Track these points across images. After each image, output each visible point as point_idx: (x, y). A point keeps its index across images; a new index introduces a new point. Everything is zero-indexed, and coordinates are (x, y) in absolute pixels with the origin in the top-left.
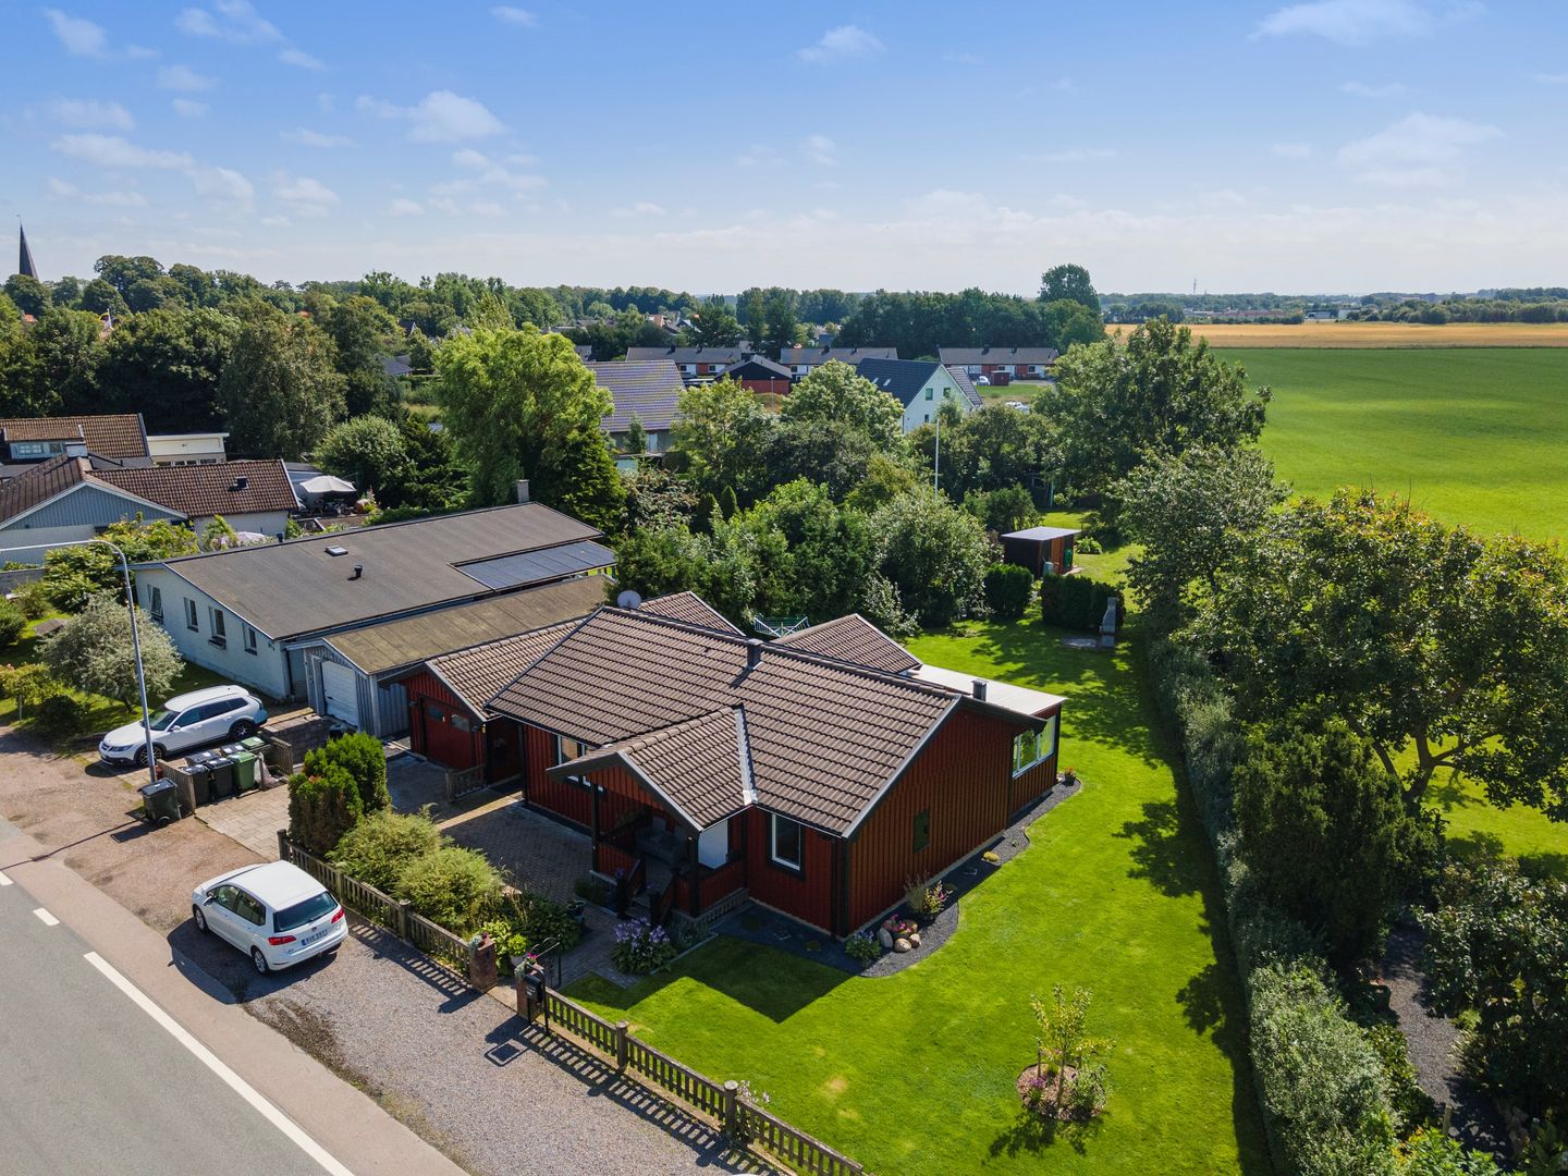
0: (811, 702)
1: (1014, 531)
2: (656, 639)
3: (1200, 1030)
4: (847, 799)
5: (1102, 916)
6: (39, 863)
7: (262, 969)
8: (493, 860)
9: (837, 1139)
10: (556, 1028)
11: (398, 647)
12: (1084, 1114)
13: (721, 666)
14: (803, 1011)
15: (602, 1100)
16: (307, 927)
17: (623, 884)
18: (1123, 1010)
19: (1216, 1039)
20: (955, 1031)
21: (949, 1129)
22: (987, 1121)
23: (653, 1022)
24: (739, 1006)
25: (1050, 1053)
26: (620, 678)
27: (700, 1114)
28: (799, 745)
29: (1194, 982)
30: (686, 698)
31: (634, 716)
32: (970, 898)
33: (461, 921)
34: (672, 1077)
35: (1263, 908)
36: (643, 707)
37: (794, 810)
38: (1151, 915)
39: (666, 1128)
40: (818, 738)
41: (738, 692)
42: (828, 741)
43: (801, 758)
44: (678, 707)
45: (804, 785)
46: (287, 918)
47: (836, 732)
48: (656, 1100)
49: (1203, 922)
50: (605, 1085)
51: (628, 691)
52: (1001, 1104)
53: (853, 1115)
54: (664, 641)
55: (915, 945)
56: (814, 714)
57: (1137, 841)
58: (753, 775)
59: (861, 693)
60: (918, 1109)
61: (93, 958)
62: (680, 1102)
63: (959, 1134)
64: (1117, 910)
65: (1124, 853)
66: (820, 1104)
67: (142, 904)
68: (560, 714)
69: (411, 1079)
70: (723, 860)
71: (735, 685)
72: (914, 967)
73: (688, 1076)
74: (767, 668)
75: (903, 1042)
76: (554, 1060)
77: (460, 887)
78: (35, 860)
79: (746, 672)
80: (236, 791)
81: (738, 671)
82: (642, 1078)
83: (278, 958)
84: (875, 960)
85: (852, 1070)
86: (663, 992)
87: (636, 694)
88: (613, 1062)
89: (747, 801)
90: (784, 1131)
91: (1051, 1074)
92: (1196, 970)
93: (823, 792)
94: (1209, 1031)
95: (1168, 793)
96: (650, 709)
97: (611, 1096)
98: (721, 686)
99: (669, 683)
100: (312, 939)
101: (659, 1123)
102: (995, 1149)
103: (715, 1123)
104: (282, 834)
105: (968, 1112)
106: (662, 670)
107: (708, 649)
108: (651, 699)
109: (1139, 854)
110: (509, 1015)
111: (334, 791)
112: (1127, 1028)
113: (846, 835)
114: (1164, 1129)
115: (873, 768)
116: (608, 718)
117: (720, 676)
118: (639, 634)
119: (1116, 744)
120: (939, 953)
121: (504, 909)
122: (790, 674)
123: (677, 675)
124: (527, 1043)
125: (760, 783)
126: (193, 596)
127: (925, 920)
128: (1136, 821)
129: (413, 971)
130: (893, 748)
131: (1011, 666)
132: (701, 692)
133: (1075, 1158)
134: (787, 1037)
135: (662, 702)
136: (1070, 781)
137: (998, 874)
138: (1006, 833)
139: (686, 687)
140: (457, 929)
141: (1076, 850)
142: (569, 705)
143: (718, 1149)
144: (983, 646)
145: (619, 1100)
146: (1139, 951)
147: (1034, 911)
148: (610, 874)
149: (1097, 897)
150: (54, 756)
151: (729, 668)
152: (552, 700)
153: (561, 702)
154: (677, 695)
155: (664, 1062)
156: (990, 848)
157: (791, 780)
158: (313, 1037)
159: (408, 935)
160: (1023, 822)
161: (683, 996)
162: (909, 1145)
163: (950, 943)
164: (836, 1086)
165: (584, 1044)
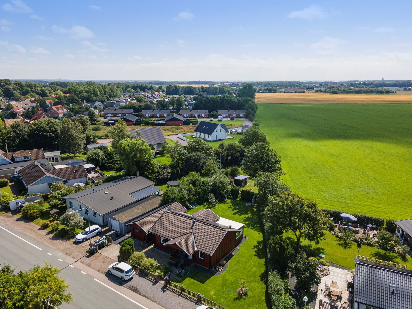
0: (204, 231)
1: (236, 176)
2: (176, 218)
3: (262, 281)
4: (211, 249)
5: (250, 263)
6: (76, 263)
7: (123, 280)
8: (155, 260)
9: (213, 300)
10: (171, 287)
11: (126, 217)
12: (246, 294)
13: (188, 224)
14: (206, 282)
15: (180, 297)
16: (130, 273)
17: (176, 263)
18: (252, 279)
19: (264, 282)
20: (228, 283)
21: (228, 298)
22: (233, 296)
23: (185, 285)
24: (197, 282)
25: (241, 286)
26: (171, 226)
27: (194, 298)
28: (203, 239)
29: (262, 274)
30: (183, 230)
31: (175, 234)
32: (230, 261)
33: (152, 270)
34: (189, 293)
35: (272, 262)
36: (176, 232)
37: (203, 251)
38: (257, 263)
39: (190, 300)
40: (206, 238)
41: (192, 229)
42: (208, 239)
43: (204, 242)
44: (182, 232)
45: (204, 247)
46: (127, 272)
47: (209, 237)
48: (187, 296)
49: (264, 263)
50: (180, 295)
51: (173, 229)
52: (235, 294)
53: (215, 297)
54: (178, 219)
55: (222, 270)
56: (205, 234)
57: (256, 249)
58: (196, 245)
59: (212, 230)
60: (224, 295)
61: (95, 279)
62: (191, 297)
63: (229, 298)
64: (252, 262)
65: (253, 252)
66: (210, 295)
67: (98, 269)
68: (162, 233)
69: (152, 296)
70: (192, 258)
71: (191, 228)
72: (222, 274)
73: (192, 293)
74: (196, 225)
75: (221, 286)
76: (172, 292)
77: (152, 265)
78: (75, 262)
79: (193, 225)
80: (103, 247)
81: (191, 225)
82: (185, 293)
83: (126, 278)
84: (216, 273)
85: (214, 290)
86: (185, 280)
87: (174, 229)
88: (181, 291)
89: (196, 250)
90: (206, 299)
91: (242, 289)
92: (262, 272)
93: (207, 248)
94: (263, 281)
95: (261, 239)
96: (178, 232)
97: (181, 296)
98: (189, 228)
99: (180, 227)
100: (131, 275)
101: (189, 300)
102: (234, 300)
103: (196, 299)
104: (118, 256)
105: (230, 295)
106: (178, 225)
107: (186, 221)
108: (177, 230)
109: (256, 251)
110: (163, 285)
111: (128, 250)
112: (252, 281)
113: (212, 255)
114: (256, 296)
115: (215, 244)
116: (171, 234)
117: (188, 226)
118: (173, 217)
119: (253, 229)
120: (225, 271)
121: (159, 268)
122: (200, 226)
123: (181, 226)
124: (167, 289)
125: (198, 246)
126: (81, 204)
127: (223, 266)
128: (256, 245)
129: (146, 279)
130: (218, 240)
131: (236, 211)
132: (186, 229)
133: (244, 301)
134: (204, 286)
135: (179, 231)
136: (245, 237)
137: (234, 257)
138: (235, 249)
139: (183, 228)
140: (152, 272)
141: (246, 251)
142: (163, 231)
143: (197, 303)
144: (230, 206)
145: (182, 297)
146: (255, 269)
147: (239, 263)
148: (175, 261)
149: (249, 260)
150: (65, 240)
151: (190, 225)
152: (160, 230)
153: (162, 231)
154: (182, 230)
155: (189, 291)
156: (232, 252)
157: (202, 246)
158: (135, 290)
159: (144, 273)
160: (238, 246)
161: (188, 281)
162: (223, 300)
163: (227, 269)
164: (212, 293)
165: (176, 289)
